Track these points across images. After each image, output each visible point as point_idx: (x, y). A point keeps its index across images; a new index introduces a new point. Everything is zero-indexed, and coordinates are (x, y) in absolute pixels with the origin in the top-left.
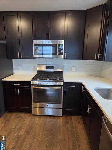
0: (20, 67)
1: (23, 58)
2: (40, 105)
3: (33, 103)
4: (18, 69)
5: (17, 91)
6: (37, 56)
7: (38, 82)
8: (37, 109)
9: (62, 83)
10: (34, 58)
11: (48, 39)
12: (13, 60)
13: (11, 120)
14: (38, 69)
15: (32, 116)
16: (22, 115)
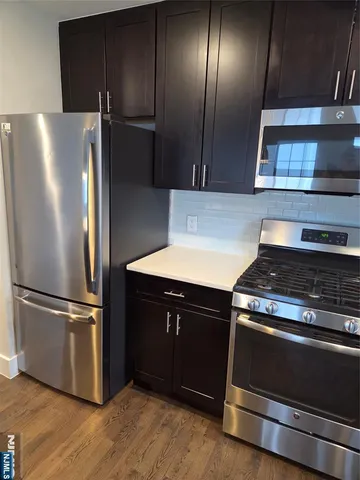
0: (193, 223)
1: (209, 188)
3: (229, 386)
5: (173, 320)
10: (256, 191)
12: (173, 193)
13: (142, 428)
15: (222, 438)
16: (180, 416)
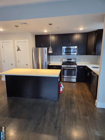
4: (53, 61)
9: (76, 66)
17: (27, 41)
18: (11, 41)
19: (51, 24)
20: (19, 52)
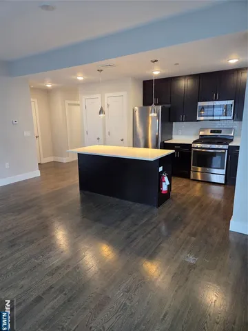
0: (180, 132)
1: (186, 121)
2: (202, 169)
3: (192, 166)
4: (178, 134)
6: (202, 118)
7: (199, 145)
8: (199, 174)
10: (198, 121)
11: (216, 100)
12: (174, 123)
14: (201, 133)
15: (190, 181)
17: (124, 93)
18: (99, 96)
19: (156, 61)
20: (102, 115)
